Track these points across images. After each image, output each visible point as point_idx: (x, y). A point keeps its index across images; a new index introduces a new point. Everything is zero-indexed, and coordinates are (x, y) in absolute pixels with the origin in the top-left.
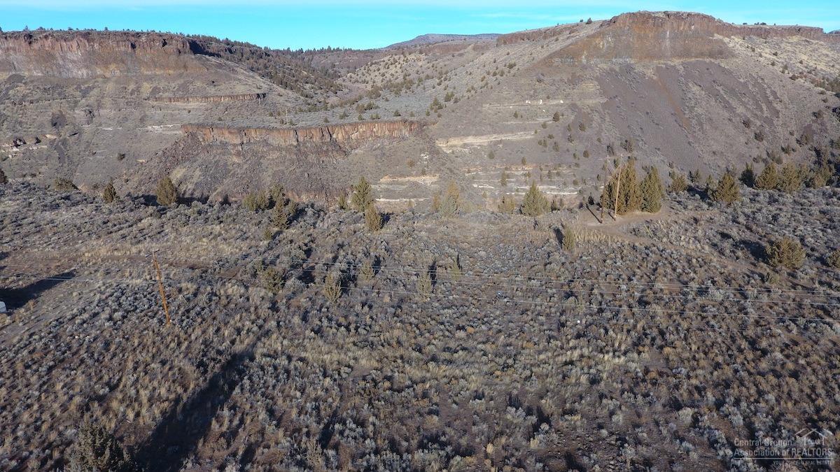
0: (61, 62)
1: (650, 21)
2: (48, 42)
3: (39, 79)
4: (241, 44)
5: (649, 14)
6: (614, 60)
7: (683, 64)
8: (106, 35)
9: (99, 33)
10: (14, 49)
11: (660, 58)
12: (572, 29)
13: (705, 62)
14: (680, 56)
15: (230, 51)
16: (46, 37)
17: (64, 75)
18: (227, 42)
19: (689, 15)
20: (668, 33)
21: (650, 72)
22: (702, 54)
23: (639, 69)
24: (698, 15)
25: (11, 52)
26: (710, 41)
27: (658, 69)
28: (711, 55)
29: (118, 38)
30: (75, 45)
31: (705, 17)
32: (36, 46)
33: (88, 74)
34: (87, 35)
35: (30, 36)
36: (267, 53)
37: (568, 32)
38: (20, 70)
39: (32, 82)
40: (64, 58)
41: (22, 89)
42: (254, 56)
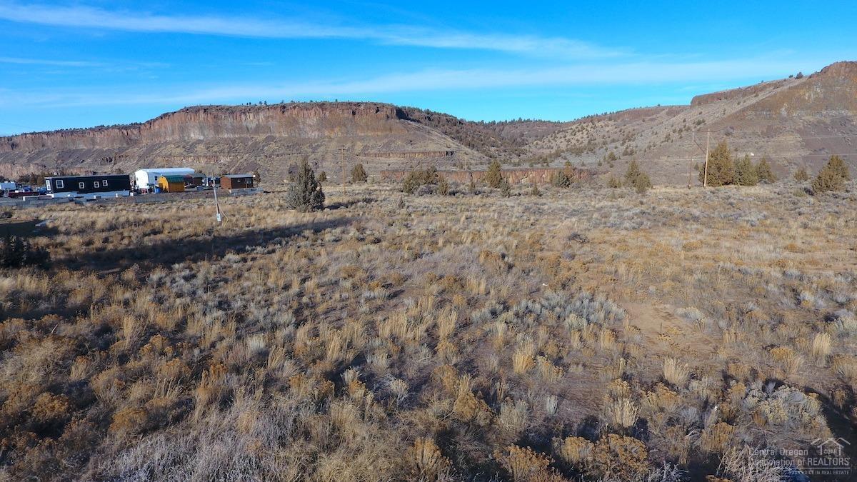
0: (301, 126)
2: (295, 111)
3: (285, 139)
4: (440, 114)
8: (336, 105)
9: (331, 104)
10: (272, 118)
15: (429, 119)
16: (294, 107)
17: (302, 136)
18: (428, 112)
25: (270, 119)
29: (344, 107)
30: (313, 113)
32: (286, 114)
33: (318, 135)
34: (322, 106)
35: (284, 107)
36: (461, 122)
38: (274, 132)
39: (280, 141)
40: (304, 123)
41: (273, 146)
42: (450, 124)
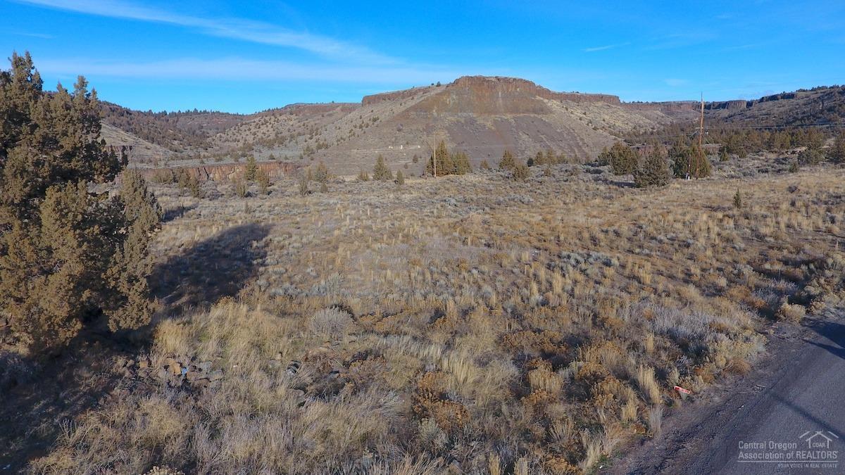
1: (485, 83)
5: (484, 78)
6: (459, 114)
7: (514, 118)
11: (496, 113)
12: (425, 90)
13: (530, 117)
14: (511, 112)
19: (514, 79)
20: (500, 93)
21: (489, 124)
22: (528, 111)
23: (480, 121)
24: (521, 80)
26: (533, 100)
27: (495, 122)
28: (534, 111)
31: (526, 82)
36: (128, 112)
37: (422, 93)
